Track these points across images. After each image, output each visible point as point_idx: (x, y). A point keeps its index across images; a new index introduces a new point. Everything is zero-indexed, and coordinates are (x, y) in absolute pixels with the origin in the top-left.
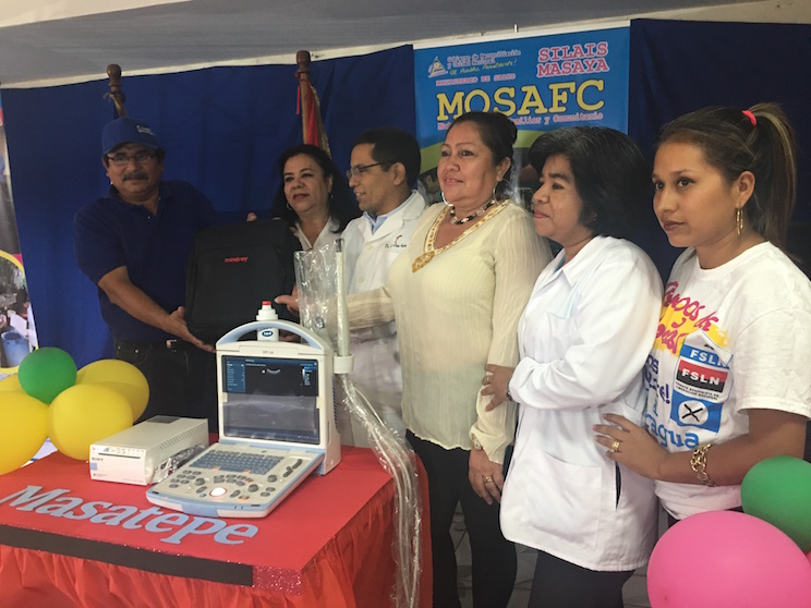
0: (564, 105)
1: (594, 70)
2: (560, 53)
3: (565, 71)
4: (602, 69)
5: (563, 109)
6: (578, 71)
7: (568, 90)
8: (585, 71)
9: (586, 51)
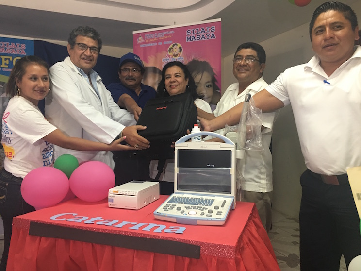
0: (7, 65)
1: (20, 54)
2: (6, 45)
3: (7, 52)
4: (23, 54)
5: (7, 66)
6: (13, 53)
7: (9, 59)
8: (16, 53)
9: (16, 46)
